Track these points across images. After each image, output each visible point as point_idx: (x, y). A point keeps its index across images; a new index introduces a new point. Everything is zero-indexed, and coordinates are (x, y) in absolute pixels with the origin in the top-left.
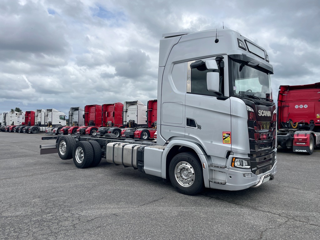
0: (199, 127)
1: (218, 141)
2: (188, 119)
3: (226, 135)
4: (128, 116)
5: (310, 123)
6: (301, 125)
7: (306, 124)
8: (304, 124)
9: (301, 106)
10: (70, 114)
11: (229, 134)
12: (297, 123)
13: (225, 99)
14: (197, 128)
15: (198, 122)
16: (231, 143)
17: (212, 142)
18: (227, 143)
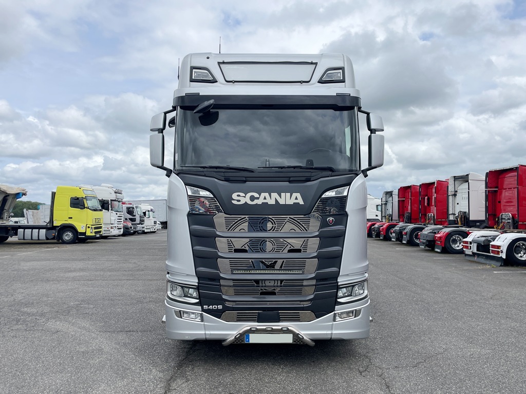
4: (458, 204)
10: (383, 203)
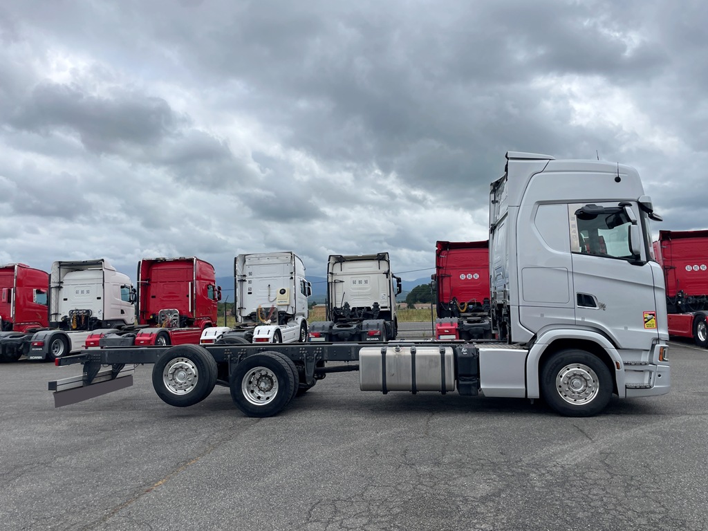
0: (603, 306)
1: (637, 325)
2: (579, 296)
3: (649, 316)
4: (65, 300)
5: (484, 302)
6: (471, 306)
7: (479, 304)
8: (476, 305)
9: (470, 276)
11: (653, 315)
12: (466, 304)
13: (642, 264)
14: (597, 308)
15: (599, 298)
16: (657, 327)
17: (626, 328)
18: (650, 327)
